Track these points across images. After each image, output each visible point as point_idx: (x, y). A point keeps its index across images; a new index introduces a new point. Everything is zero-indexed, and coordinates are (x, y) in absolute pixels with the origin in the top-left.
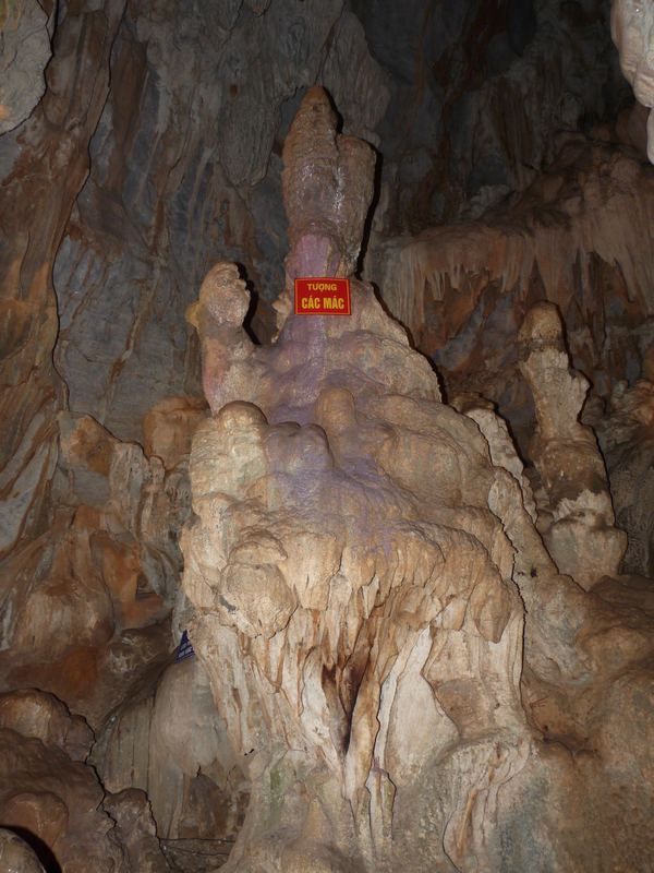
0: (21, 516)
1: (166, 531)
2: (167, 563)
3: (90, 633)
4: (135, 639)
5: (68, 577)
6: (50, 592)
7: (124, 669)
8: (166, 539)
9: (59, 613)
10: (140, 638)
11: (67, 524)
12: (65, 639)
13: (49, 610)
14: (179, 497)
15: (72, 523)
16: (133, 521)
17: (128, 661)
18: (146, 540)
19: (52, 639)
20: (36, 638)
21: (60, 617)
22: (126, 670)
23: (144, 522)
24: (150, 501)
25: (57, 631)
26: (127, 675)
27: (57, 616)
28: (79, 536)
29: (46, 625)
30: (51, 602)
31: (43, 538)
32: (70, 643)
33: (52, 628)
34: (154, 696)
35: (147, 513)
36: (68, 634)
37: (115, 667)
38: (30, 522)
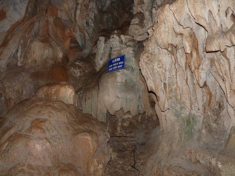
0: (26, 5)
1: (85, 21)
2: (86, 34)
3: (61, 60)
4: (81, 63)
5: (47, 36)
6: (42, 41)
7: (79, 74)
8: (85, 24)
9: (47, 51)
10: (83, 63)
11: (44, 13)
12: (51, 62)
13: (43, 49)
14: (90, 7)
15: (46, 13)
16: (73, 15)
17: (80, 72)
18: (78, 24)
19: (45, 61)
20: (37, 61)
21: (48, 52)
22: (80, 75)
23: (77, 15)
24: (79, 7)
25: (47, 58)
26: (80, 77)
27: (46, 52)
28: (49, 19)
29: (42, 55)
30: (43, 46)
31: (35, 18)
32: (53, 63)
33: (45, 57)
34: (98, 85)
35: (78, 12)
36: (53, 60)
37: (75, 74)
38: (30, 9)
